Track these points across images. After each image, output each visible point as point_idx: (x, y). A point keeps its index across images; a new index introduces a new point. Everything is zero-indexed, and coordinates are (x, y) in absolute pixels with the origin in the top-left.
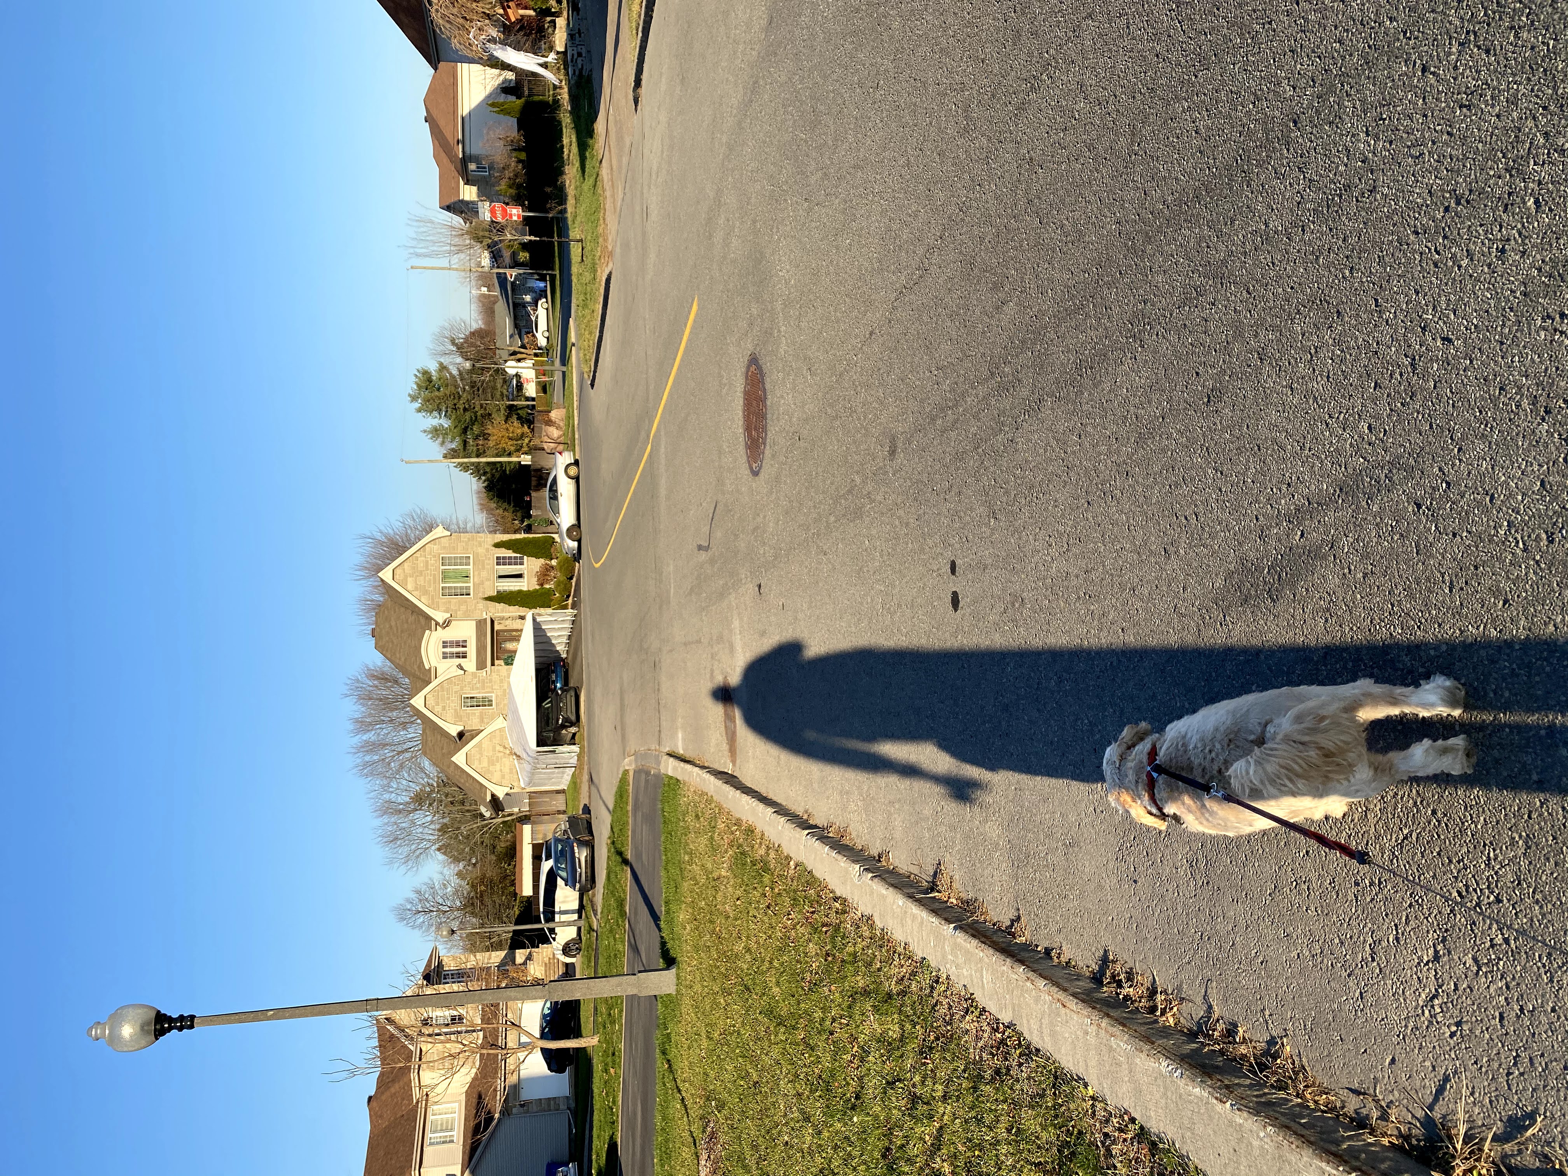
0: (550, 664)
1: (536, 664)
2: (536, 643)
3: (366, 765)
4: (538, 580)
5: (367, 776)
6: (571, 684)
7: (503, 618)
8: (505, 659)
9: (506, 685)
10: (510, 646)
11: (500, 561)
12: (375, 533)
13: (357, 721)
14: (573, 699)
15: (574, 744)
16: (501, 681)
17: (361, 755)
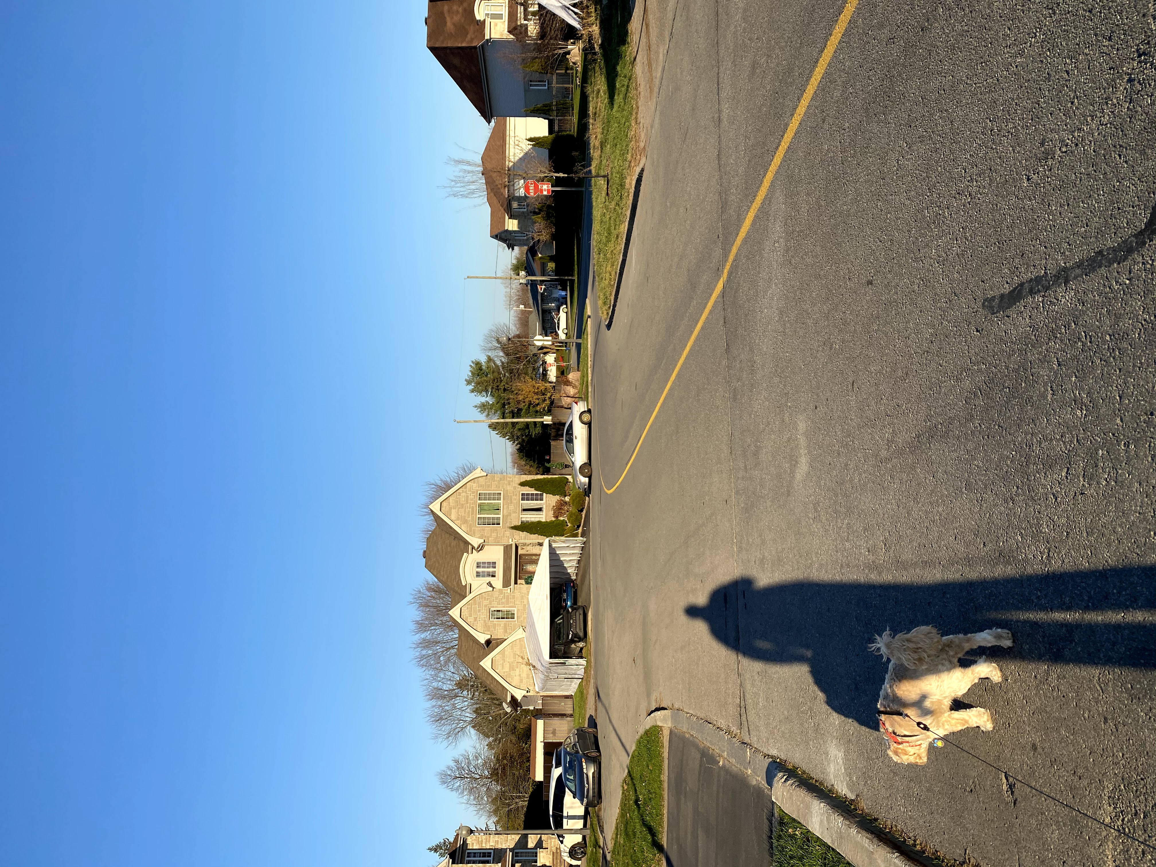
0: (562, 585)
1: (550, 584)
2: (551, 566)
3: (422, 657)
4: (554, 513)
5: (422, 666)
6: (580, 604)
7: (525, 544)
8: (525, 579)
9: (526, 603)
10: (530, 568)
11: (525, 497)
12: (437, 481)
13: (417, 622)
14: (582, 617)
15: (582, 657)
16: (522, 597)
17: (419, 649)
